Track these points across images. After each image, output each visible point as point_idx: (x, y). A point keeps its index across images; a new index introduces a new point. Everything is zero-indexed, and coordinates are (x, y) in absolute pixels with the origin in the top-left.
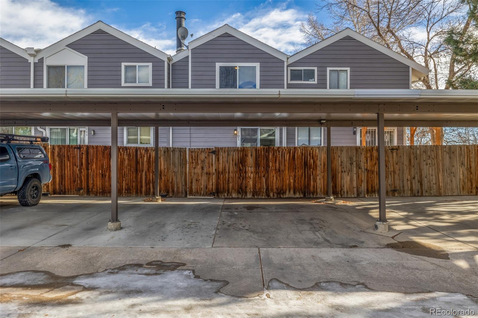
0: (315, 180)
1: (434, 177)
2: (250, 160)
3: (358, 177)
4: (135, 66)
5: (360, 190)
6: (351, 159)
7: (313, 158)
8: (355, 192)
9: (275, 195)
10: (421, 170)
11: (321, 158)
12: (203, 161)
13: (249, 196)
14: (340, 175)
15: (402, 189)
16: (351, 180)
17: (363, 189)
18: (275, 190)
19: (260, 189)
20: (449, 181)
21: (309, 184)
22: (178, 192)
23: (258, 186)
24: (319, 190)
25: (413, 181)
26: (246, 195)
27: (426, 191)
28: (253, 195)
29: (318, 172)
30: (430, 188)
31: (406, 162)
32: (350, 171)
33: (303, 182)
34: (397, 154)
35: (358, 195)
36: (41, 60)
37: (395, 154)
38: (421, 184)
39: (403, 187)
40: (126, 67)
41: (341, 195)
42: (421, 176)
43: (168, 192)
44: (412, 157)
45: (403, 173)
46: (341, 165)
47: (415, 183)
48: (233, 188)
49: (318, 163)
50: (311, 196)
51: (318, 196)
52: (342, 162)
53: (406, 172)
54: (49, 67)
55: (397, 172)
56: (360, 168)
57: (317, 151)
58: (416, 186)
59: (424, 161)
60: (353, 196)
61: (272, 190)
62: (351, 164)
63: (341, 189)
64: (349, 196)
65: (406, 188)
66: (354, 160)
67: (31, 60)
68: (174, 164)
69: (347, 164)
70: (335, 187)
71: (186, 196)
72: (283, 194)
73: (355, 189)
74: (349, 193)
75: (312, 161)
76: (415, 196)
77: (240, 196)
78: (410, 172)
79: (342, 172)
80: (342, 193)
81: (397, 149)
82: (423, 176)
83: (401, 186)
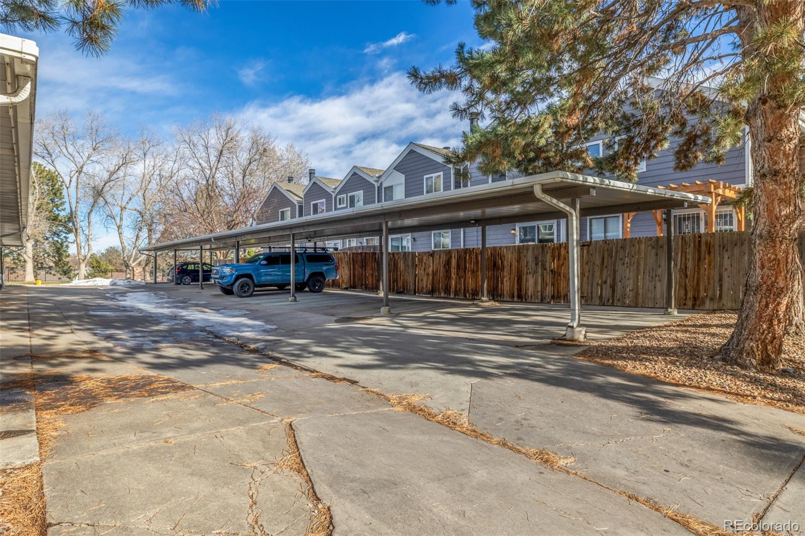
0: (502, 283)
1: (631, 281)
2: (454, 262)
3: (543, 279)
4: (432, 177)
5: (544, 294)
6: (536, 258)
7: (501, 259)
8: (539, 297)
9: (471, 296)
10: (615, 271)
11: (508, 259)
12: (425, 263)
13: (452, 296)
14: (525, 277)
15: (590, 295)
16: (536, 283)
17: (547, 294)
18: (470, 292)
19: (460, 289)
20: (652, 288)
21: (497, 286)
22: (410, 290)
23: (458, 286)
24: (505, 293)
25: (604, 287)
26: (450, 295)
27: (619, 300)
28: (455, 296)
29: (505, 274)
30: (624, 296)
31: (598, 262)
32: (535, 272)
33: (492, 284)
34: (588, 252)
35: (542, 300)
36: (381, 184)
37: (585, 251)
38: (613, 291)
39: (592, 293)
40: (426, 178)
41: (526, 300)
42: (614, 279)
43: (404, 290)
44: (606, 256)
45: (593, 276)
46: (527, 266)
47: (606, 289)
48: (442, 288)
49: (505, 263)
50: (499, 298)
51: (505, 299)
52: (527, 263)
53: (597, 274)
54: (385, 188)
55: (586, 274)
56: (545, 269)
57: (505, 251)
58: (607, 292)
59: (621, 259)
60: (537, 301)
61: (468, 291)
62: (537, 264)
63: (526, 293)
64: (533, 301)
65: (594, 295)
66: (540, 259)
67: (376, 185)
68: (408, 266)
69: (532, 265)
70: (519, 290)
71: (415, 294)
72: (476, 295)
73: (539, 294)
74: (533, 297)
75: (500, 262)
76: (604, 305)
77: (446, 296)
78: (601, 274)
79: (527, 273)
80: (527, 297)
81: (588, 245)
82: (618, 278)
83: (590, 292)
